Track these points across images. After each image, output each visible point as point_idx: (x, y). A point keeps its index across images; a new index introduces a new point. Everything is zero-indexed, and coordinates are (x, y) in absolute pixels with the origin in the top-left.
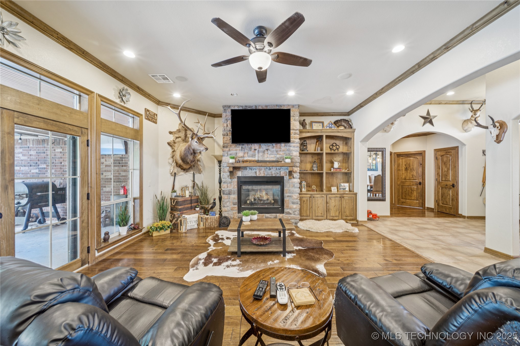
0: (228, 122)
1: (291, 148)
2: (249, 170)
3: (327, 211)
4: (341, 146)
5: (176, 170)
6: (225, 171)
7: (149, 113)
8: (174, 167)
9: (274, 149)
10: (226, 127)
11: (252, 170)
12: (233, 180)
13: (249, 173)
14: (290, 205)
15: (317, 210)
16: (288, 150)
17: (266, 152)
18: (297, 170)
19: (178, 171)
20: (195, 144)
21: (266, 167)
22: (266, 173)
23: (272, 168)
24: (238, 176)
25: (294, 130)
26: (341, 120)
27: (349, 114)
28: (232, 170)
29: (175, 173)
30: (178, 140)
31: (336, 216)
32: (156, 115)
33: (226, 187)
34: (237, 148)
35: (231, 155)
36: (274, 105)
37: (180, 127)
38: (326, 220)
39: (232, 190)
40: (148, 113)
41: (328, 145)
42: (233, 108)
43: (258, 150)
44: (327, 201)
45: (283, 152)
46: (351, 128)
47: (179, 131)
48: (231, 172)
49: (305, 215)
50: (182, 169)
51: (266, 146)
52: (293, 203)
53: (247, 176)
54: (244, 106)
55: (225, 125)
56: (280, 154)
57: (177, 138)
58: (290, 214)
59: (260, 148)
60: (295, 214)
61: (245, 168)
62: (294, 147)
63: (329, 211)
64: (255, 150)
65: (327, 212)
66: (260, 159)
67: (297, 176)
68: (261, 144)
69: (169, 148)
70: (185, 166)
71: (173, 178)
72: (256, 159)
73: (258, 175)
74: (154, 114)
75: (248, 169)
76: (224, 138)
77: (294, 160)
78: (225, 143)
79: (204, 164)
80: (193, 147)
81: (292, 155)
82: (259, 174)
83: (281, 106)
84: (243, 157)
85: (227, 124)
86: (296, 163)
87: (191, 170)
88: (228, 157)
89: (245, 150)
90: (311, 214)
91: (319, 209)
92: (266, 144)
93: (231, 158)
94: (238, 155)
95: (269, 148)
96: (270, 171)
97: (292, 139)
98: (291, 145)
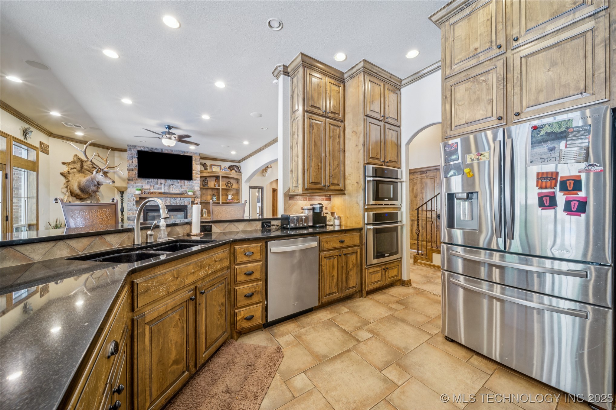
0: (134, 160)
1: (194, 184)
4: (234, 184)
5: (71, 199)
6: (130, 201)
8: (68, 197)
9: (179, 184)
10: (131, 164)
16: (191, 185)
17: (171, 186)
18: (198, 200)
19: (73, 200)
20: (100, 177)
21: (171, 198)
22: (171, 203)
23: (177, 199)
25: (195, 171)
26: (234, 165)
27: (239, 162)
28: (138, 199)
29: (70, 202)
30: (73, 170)
32: (49, 146)
34: (143, 182)
35: (136, 187)
37: (75, 159)
40: (42, 146)
41: (225, 183)
42: (140, 149)
43: (164, 184)
45: (186, 187)
46: (240, 172)
47: (74, 162)
48: (137, 201)
50: (77, 198)
51: (171, 182)
53: (153, 205)
55: (131, 162)
56: (184, 188)
57: (72, 169)
59: (166, 182)
62: (196, 183)
64: (161, 184)
66: (166, 191)
68: (167, 180)
69: (62, 178)
72: (163, 191)
74: (47, 146)
76: (129, 172)
77: (195, 193)
78: (131, 177)
79: (102, 194)
80: (97, 180)
81: (194, 189)
83: (184, 153)
84: (150, 189)
86: (197, 195)
88: (134, 189)
92: (171, 180)
93: (138, 190)
94: (144, 187)
95: (174, 183)
96: (175, 201)
97: (194, 177)
98: (193, 181)
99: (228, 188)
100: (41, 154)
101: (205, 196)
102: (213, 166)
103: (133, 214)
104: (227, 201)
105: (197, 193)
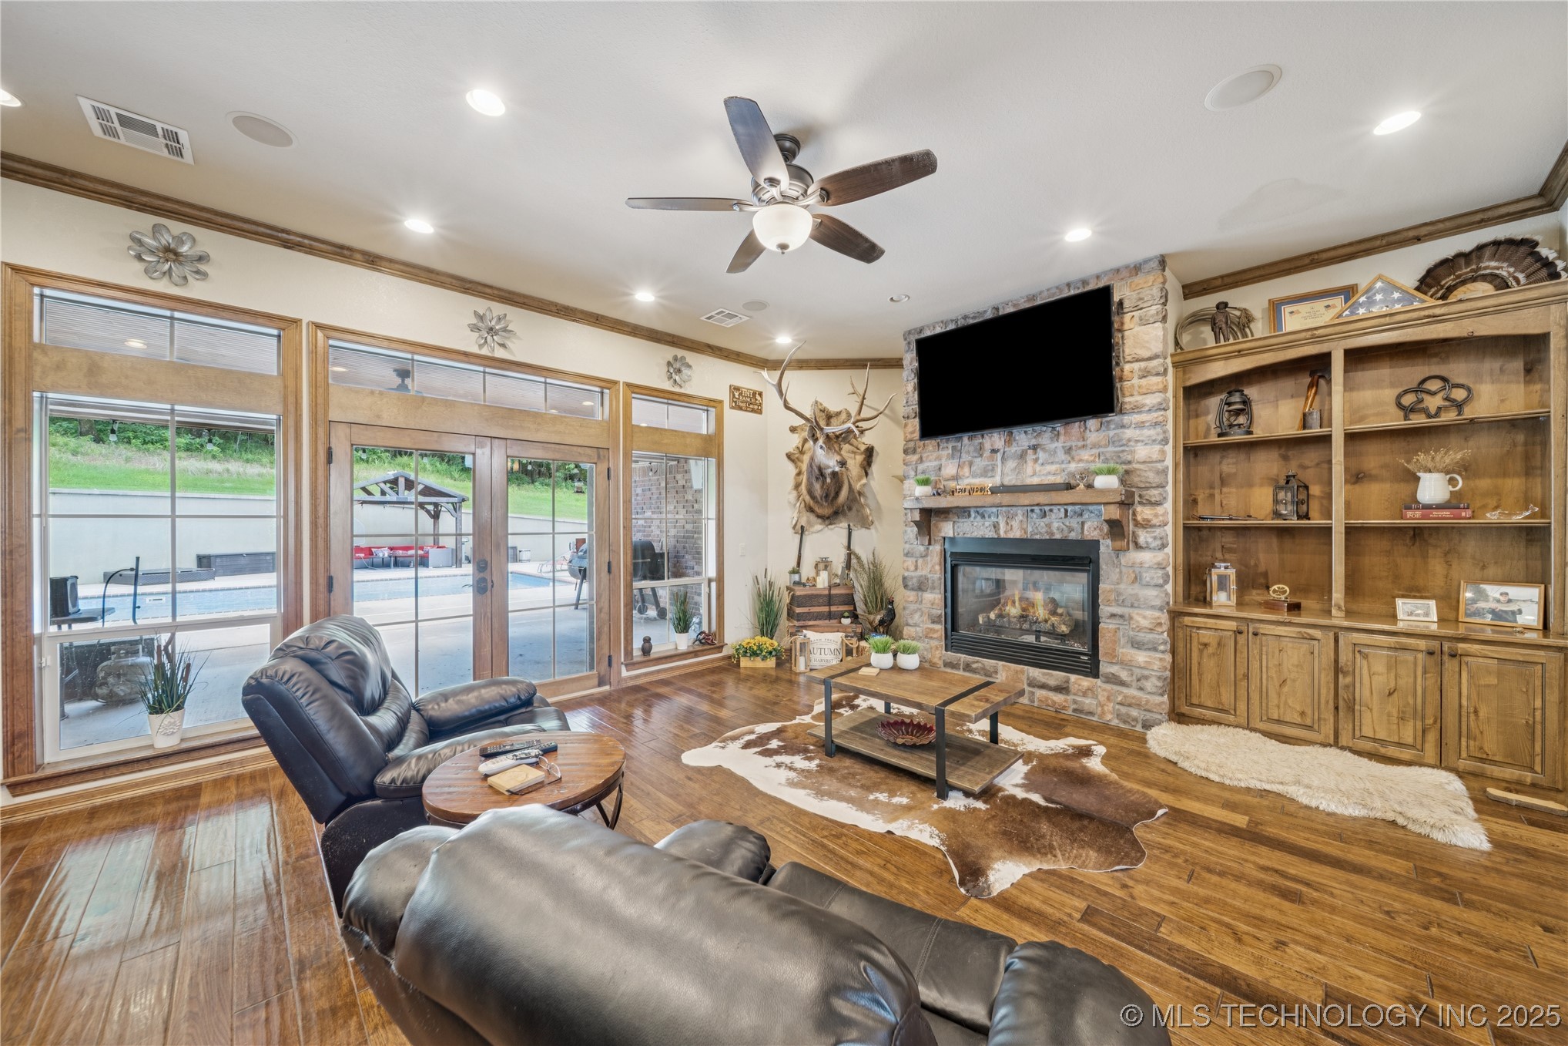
1: (1129, 433)
2: (975, 518)
3: (1337, 708)
4: (1485, 389)
5: (806, 519)
6: (909, 522)
7: (740, 394)
8: (799, 512)
9: (1059, 444)
10: (911, 395)
11: (983, 517)
12: (930, 548)
13: (975, 529)
14: (1124, 650)
15: (1279, 695)
16: (1111, 442)
17: (1030, 455)
18: (1150, 517)
19: (809, 522)
20: (819, 453)
21: (1027, 509)
22: (1030, 529)
23: (1051, 510)
24: (943, 535)
25: (1138, 360)
26: (1483, 247)
27: (1548, 199)
28: (920, 517)
29: (802, 527)
31: (1400, 744)
32: (760, 394)
33: (912, 568)
35: (922, 473)
36: (1057, 288)
38: (1333, 751)
39: (927, 579)
40: (737, 394)
41: (1380, 394)
42: (920, 336)
43: (1002, 450)
44: (1336, 661)
45: (1095, 451)
46: (1554, 276)
48: (917, 525)
49: (1209, 704)
50: (818, 517)
51: (1030, 436)
52: (1137, 645)
53: (969, 536)
54: (959, 318)
55: (910, 388)
56: (1080, 461)
57: (805, 440)
58: (1122, 683)
59: (1009, 442)
60: (1141, 689)
61: (963, 512)
62: (1141, 425)
63: (1351, 709)
64: (994, 451)
65: (1341, 714)
66: (1010, 480)
67: (1150, 540)
68: (1014, 432)
70: (823, 510)
72: (997, 481)
73: (1002, 535)
74: (754, 394)
75: (973, 515)
77: (1136, 479)
78: (910, 440)
80: (817, 462)
81: (1129, 458)
82: (1005, 532)
83: (1084, 282)
84: (956, 478)
85: (914, 384)
86: (1147, 488)
87: (843, 519)
88: (916, 481)
89: (963, 455)
90: (1242, 707)
91: (1285, 689)
92: (1029, 429)
93: (923, 483)
94: (942, 472)
96: (1042, 523)
97: (1132, 395)
98: (1126, 419)
99: (1418, 420)
100: (731, 416)
101: (1234, 490)
102: (1287, 309)
103: (916, 568)
104: (1413, 517)
105: (1143, 479)
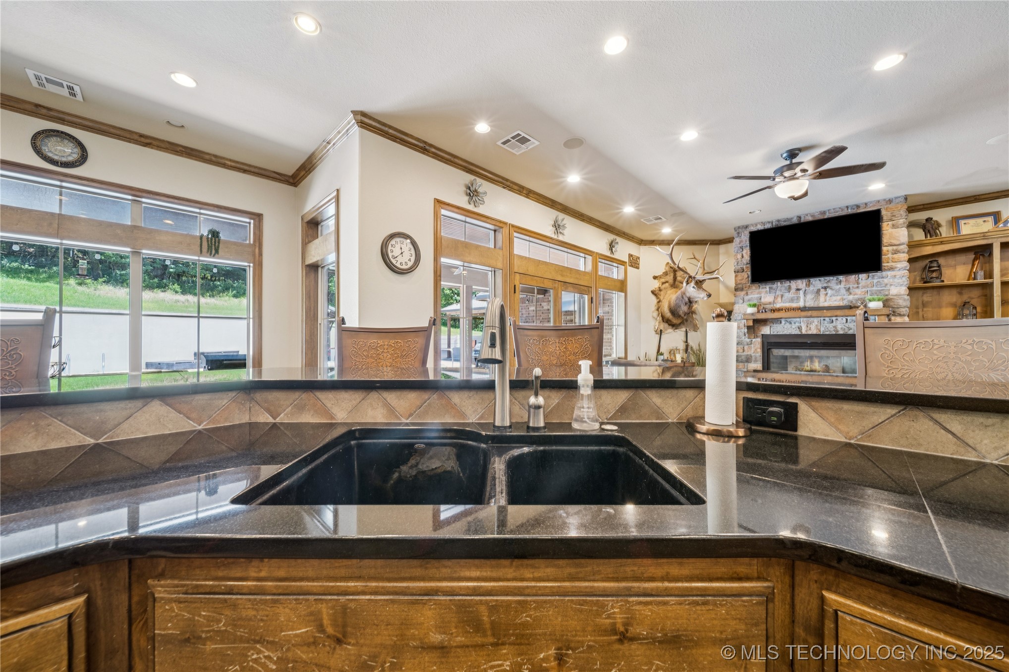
0: (745, 251)
1: (886, 281)
2: (785, 324)
5: (663, 326)
6: (739, 327)
7: (633, 258)
8: (659, 323)
9: (842, 285)
10: (740, 260)
11: (791, 323)
12: (754, 340)
13: (785, 329)
16: (877, 285)
17: (823, 292)
19: (664, 328)
20: (691, 290)
21: (822, 319)
22: (822, 329)
23: (837, 319)
24: (763, 333)
25: (892, 245)
28: (751, 323)
29: (661, 330)
30: (664, 286)
32: (639, 258)
33: (742, 351)
34: (760, 290)
35: (749, 300)
36: (840, 210)
37: (667, 269)
39: (751, 356)
40: (631, 258)
42: (754, 229)
43: (804, 289)
45: (864, 290)
47: (666, 274)
48: (749, 328)
50: (669, 325)
51: (823, 282)
53: (781, 333)
54: (774, 221)
55: (739, 256)
56: (855, 294)
57: (663, 283)
59: (808, 285)
61: (778, 321)
62: (894, 277)
64: (798, 290)
66: (810, 303)
68: (812, 280)
69: (653, 298)
70: (675, 321)
71: (658, 337)
72: (801, 304)
73: (804, 332)
74: (637, 258)
75: (783, 322)
76: (736, 276)
77: (891, 304)
78: (740, 284)
79: (701, 317)
80: (688, 295)
81: (887, 293)
82: (806, 331)
83: (858, 207)
84: (774, 303)
85: (742, 254)
86: (898, 308)
87: (683, 326)
88: (746, 305)
89: (777, 292)
92: (822, 279)
93: (750, 306)
94: (763, 300)
95: (829, 284)
96: (831, 325)
97: (888, 262)
98: (884, 273)
100: (630, 269)
101: (931, 309)
102: (963, 222)
103: (744, 351)
105: (896, 303)
